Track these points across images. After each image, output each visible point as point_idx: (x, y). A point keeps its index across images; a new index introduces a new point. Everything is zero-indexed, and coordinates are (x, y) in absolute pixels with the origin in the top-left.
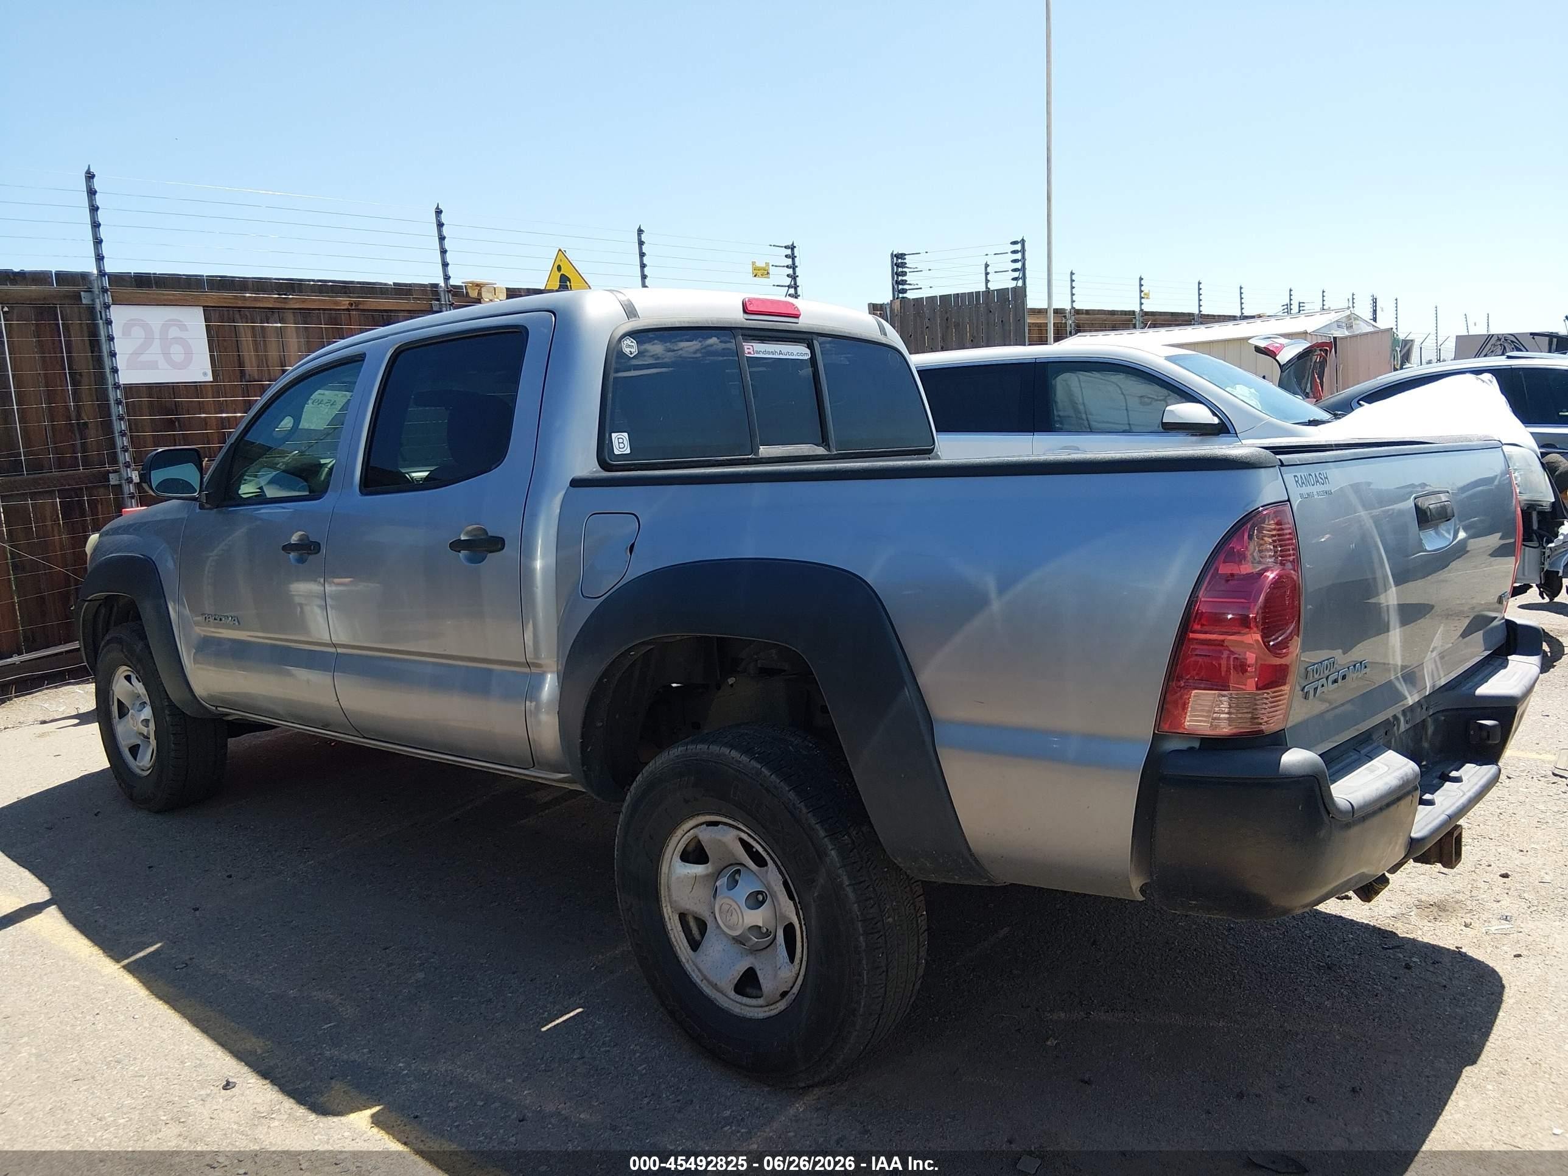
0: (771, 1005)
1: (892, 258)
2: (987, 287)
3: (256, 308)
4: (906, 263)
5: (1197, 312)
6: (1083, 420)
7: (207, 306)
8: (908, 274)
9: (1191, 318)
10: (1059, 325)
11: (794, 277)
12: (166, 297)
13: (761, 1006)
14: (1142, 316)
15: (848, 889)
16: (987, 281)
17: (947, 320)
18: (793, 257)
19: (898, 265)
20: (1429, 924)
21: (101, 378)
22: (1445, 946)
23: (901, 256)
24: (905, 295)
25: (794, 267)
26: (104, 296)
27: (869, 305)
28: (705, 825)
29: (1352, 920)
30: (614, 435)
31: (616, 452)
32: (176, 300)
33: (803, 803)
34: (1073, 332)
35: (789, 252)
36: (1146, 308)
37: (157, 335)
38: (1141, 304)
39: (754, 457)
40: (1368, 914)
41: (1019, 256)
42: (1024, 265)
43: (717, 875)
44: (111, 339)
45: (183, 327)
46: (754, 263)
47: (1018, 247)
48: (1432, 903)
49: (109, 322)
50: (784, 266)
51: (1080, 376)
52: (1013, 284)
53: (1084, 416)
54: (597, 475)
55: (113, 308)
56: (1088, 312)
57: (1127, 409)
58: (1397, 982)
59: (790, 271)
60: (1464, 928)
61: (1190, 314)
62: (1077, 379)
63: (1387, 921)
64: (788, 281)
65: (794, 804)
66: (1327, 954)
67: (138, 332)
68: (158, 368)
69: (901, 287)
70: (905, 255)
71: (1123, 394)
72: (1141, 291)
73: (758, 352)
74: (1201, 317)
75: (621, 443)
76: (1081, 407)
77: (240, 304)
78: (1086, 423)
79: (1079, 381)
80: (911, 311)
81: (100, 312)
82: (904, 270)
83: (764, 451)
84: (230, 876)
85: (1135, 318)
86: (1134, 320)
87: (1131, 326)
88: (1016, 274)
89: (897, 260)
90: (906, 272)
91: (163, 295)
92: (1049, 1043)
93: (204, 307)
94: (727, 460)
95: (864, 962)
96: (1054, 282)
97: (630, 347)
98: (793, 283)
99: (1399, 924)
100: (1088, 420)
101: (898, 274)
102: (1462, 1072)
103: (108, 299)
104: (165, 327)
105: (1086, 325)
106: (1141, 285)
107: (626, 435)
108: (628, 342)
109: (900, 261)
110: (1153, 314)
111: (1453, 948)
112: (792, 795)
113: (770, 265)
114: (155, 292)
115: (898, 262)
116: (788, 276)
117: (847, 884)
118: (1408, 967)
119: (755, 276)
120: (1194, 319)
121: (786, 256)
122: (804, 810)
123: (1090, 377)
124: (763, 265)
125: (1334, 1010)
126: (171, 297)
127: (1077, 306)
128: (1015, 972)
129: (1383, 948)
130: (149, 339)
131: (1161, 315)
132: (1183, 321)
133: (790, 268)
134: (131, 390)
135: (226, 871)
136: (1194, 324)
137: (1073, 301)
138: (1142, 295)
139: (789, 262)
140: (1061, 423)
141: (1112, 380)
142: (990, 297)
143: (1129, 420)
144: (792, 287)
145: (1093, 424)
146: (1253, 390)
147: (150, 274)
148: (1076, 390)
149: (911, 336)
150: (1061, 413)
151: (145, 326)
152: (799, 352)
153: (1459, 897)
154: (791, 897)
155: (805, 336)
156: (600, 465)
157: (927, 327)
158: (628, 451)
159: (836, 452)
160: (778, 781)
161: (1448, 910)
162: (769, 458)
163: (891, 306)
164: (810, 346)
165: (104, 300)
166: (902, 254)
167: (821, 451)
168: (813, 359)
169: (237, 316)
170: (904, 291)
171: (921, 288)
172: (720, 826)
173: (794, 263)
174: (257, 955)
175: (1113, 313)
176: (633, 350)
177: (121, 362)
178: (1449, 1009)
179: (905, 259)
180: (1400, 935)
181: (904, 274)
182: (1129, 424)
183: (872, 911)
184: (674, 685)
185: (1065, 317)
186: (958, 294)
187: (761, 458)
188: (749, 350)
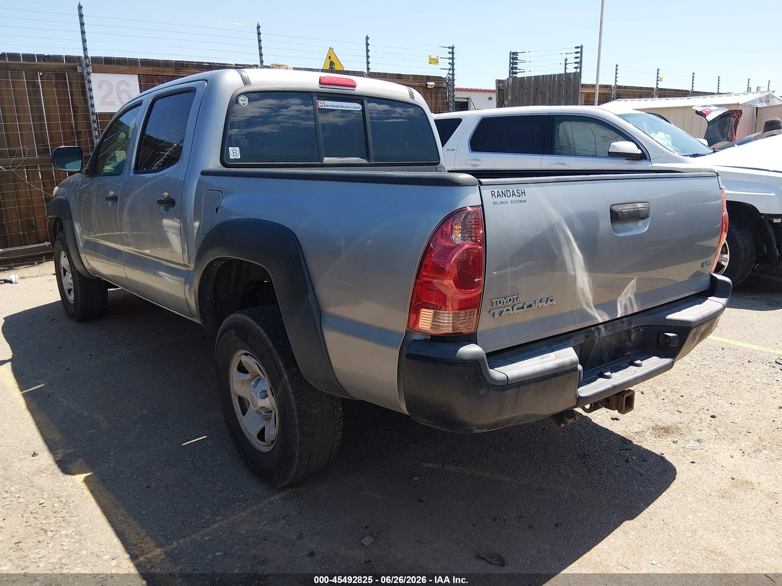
0: (269, 446)
1: (510, 55)
2: (565, 72)
3: (164, 76)
4: (517, 58)
5: (690, 90)
6: (571, 148)
7: (140, 75)
8: (518, 63)
9: (688, 93)
10: (607, 94)
11: (452, 64)
12: (119, 69)
13: (265, 446)
14: (657, 91)
15: (291, 394)
16: (566, 68)
17: (537, 89)
18: (453, 53)
19: (513, 59)
20: (654, 439)
21: (87, 109)
22: (655, 452)
23: (515, 54)
24: (516, 75)
25: (453, 59)
26: (87, 68)
27: (496, 80)
28: (243, 355)
29: (613, 432)
30: (230, 148)
31: (231, 157)
32: (124, 71)
33: (275, 349)
34: (615, 98)
35: (451, 50)
36: (660, 86)
37: (115, 88)
38: (657, 84)
39: (320, 163)
40: (623, 429)
41: (579, 55)
42: (581, 60)
43: (252, 380)
44: (91, 90)
45: (128, 85)
46: (430, 56)
47: (579, 50)
48: (662, 427)
49: (90, 82)
50: (447, 58)
51: (572, 124)
52: (574, 71)
53: (572, 146)
54: (219, 169)
55: (91, 74)
56: (625, 87)
57: (595, 144)
58: (617, 468)
59: (451, 61)
60: (672, 443)
61: (686, 91)
62: (570, 125)
63: (631, 435)
64: (449, 66)
65: (271, 349)
66: (588, 448)
67: (105, 87)
68: (115, 106)
69: (514, 71)
70: (517, 53)
71: (594, 134)
72: (658, 77)
73: (327, 106)
74: (693, 93)
75: (234, 153)
76: (571, 141)
77: (156, 73)
78: (573, 150)
79: (572, 127)
80: (518, 85)
81: (86, 76)
82: (517, 61)
83: (327, 160)
84: (91, 355)
85: (653, 92)
86: (652, 93)
87: (651, 96)
88: (576, 65)
89: (513, 56)
90: (517, 63)
91: (118, 68)
92: (414, 479)
93: (138, 75)
94: (300, 164)
95: (298, 431)
96: (600, 70)
97: (243, 101)
98: (452, 67)
99: (637, 437)
100: (574, 148)
101: (513, 64)
102: (623, 523)
103: (90, 69)
104: (120, 83)
105: (623, 95)
106: (658, 74)
107: (238, 148)
108: (243, 98)
109: (514, 56)
110: (664, 90)
111: (659, 454)
112: (271, 344)
113: (439, 57)
114: (113, 66)
115: (514, 57)
116: (449, 63)
117: (291, 391)
118: (627, 461)
119: (430, 63)
120: (689, 94)
121: (449, 53)
122: (275, 353)
123: (577, 124)
124: (435, 57)
125: (573, 479)
126: (122, 70)
127: (619, 84)
128: (420, 440)
129: (620, 449)
130: (111, 90)
131: (669, 91)
132: (682, 94)
133: (451, 59)
134: (101, 116)
135: (91, 352)
136: (689, 96)
137: (616, 81)
138: (658, 79)
139: (451, 56)
140: (561, 150)
141: (589, 127)
142: (561, 78)
143: (596, 150)
144: (451, 70)
145: (577, 151)
146: (668, 136)
147: (111, 57)
148: (569, 132)
149: (517, 98)
150: (561, 144)
151: (109, 84)
152: (355, 107)
153: (680, 426)
154: (273, 396)
155: (359, 98)
156: (221, 164)
157: (526, 94)
158: (239, 157)
159: (374, 163)
160: (266, 336)
161: (669, 432)
162: (330, 164)
163: (507, 81)
164: (362, 104)
165: (87, 70)
166: (516, 52)
167: (364, 161)
168: (363, 110)
169: (155, 80)
170: (516, 73)
171: (524, 72)
172: (249, 356)
173: (453, 57)
174: (82, 394)
175: (641, 88)
176: (245, 103)
177: (96, 101)
178: (636, 487)
179: (518, 55)
180: (634, 443)
181: (516, 63)
182: (596, 152)
183: (303, 406)
184: (265, 281)
185: (611, 90)
186: (544, 75)
187: (325, 164)
188: (322, 105)
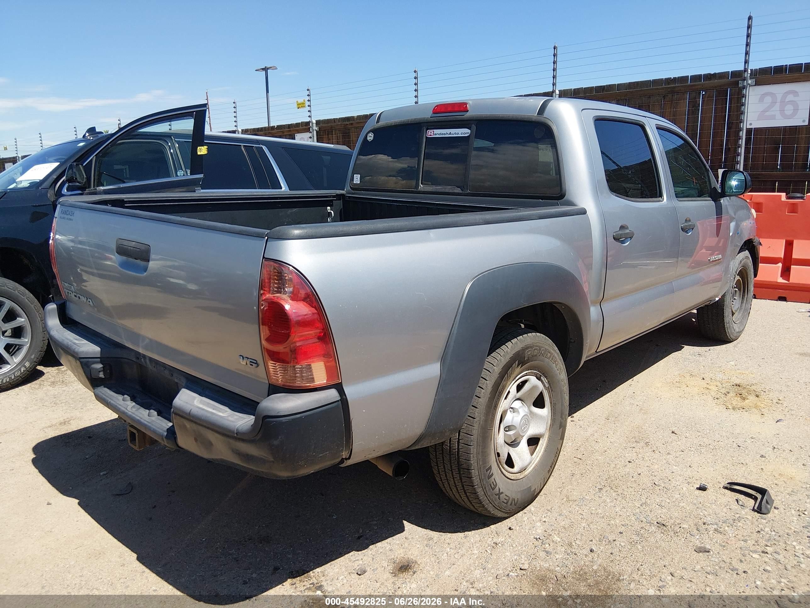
30: (355, 175)
31: (354, 182)
37: (779, 100)
44: (743, 105)
45: (796, 95)
49: (743, 96)
67: (768, 99)
68: (775, 119)
73: (435, 134)
75: (357, 179)
91: (787, 77)
97: (370, 137)
104: (787, 94)
114: (781, 76)
126: (791, 78)
130: (774, 102)
134: (757, 131)
151: (773, 96)
152: (464, 132)
155: (467, 122)
156: (350, 187)
167: (458, 190)
188: (431, 134)
